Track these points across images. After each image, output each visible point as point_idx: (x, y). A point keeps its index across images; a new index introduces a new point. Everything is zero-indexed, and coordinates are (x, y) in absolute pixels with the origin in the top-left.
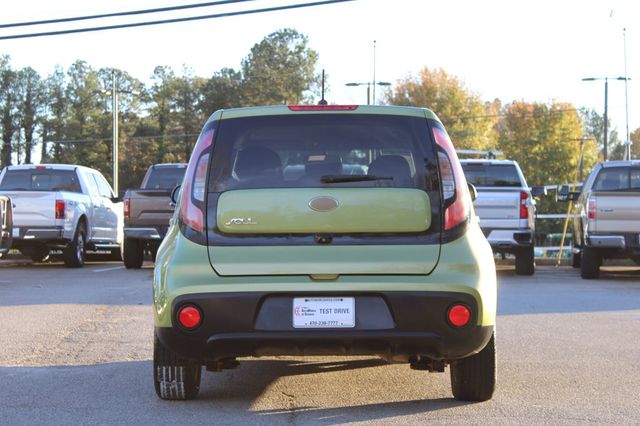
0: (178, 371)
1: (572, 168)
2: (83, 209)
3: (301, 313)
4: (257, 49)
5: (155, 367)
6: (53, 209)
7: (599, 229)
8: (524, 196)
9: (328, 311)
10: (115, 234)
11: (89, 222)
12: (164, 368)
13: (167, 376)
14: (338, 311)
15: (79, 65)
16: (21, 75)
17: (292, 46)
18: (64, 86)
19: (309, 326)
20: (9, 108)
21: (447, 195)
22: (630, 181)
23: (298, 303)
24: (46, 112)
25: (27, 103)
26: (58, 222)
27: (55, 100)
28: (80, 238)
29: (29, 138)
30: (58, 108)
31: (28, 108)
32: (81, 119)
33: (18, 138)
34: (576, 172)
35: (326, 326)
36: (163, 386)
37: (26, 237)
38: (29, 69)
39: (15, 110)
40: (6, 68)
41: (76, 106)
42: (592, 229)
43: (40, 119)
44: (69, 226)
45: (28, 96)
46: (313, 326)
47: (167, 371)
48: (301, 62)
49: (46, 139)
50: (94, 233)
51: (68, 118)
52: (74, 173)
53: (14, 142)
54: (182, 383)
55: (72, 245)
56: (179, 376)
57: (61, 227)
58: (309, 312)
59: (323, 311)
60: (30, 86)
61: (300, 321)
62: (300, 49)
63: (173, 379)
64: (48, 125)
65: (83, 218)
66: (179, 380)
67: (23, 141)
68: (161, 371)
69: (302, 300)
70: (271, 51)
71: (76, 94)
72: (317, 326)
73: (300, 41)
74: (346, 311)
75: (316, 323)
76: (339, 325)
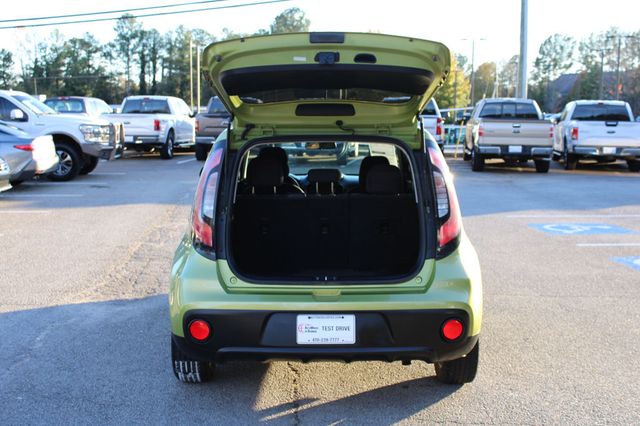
0: (194, 365)
1: (450, 87)
2: (171, 124)
3: (304, 330)
4: (278, 18)
5: (173, 361)
6: (153, 124)
7: (485, 142)
8: (439, 121)
9: (330, 328)
10: (191, 137)
11: (175, 132)
12: (181, 363)
13: (184, 368)
14: (339, 328)
15: (181, 27)
16: (150, 33)
17: (297, 16)
18: (173, 39)
19: (311, 342)
20: (143, 50)
21: (441, 215)
22: (502, 109)
23: (301, 320)
24: (164, 53)
25: (153, 48)
26: (156, 133)
27: (168, 46)
28: (170, 141)
29: (154, 67)
30: (170, 50)
31: (154, 51)
32: (183, 56)
33: (149, 67)
34: (452, 89)
35: (329, 342)
36: (181, 375)
37: (138, 142)
38: (154, 30)
39: (146, 52)
40: (142, 29)
41: (180, 49)
42: (481, 142)
43: (160, 57)
44: (163, 135)
45: (154, 45)
46: (316, 343)
47: (183, 364)
48: (302, 26)
49: (164, 68)
50: (179, 138)
51: (176, 56)
52: (166, 102)
53: (146, 70)
54: (198, 374)
55: (165, 146)
56: (194, 368)
57: (157, 136)
58: (312, 329)
59: (325, 328)
60: (155, 39)
61: (303, 338)
62: (302, 18)
63: (189, 371)
64: (165, 60)
65: (172, 130)
66: (194, 372)
67: (151, 69)
68: (179, 364)
69: (306, 317)
70: (286, 20)
71: (180, 42)
72: (320, 343)
73: (301, 14)
74: (347, 329)
75: (318, 340)
76: (340, 342)
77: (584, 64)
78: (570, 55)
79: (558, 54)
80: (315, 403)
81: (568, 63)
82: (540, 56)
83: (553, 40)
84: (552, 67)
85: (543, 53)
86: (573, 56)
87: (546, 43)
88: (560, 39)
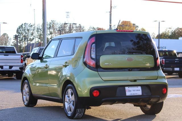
0: (83, 110)
3: (128, 91)
9: (135, 90)
13: (79, 112)
14: (137, 90)
19: (130, 95)
21: (157, 57)
23: (126, 88)
36: (77, 115)
46: (131, 95)
47: (80, 110)
56: (82, 112)
58: (130, 91)
59: (133, 90)
61: (128, 94)
68: (78, 110)
69: (128, 87)
72: (132, 95)
74: (139, 90)
75: (132, 94)
76: (138, 95)
77: (39, 38)
78: (32, 34)
79: (26, 33)
80: (122, 120)
81: (32, 38)
82: (17, 34)
83: (24, 26)
84: (23, 40)
85: (19, 33)
86: (34, 35)
87: (20, 27)
88: (27, 26)
